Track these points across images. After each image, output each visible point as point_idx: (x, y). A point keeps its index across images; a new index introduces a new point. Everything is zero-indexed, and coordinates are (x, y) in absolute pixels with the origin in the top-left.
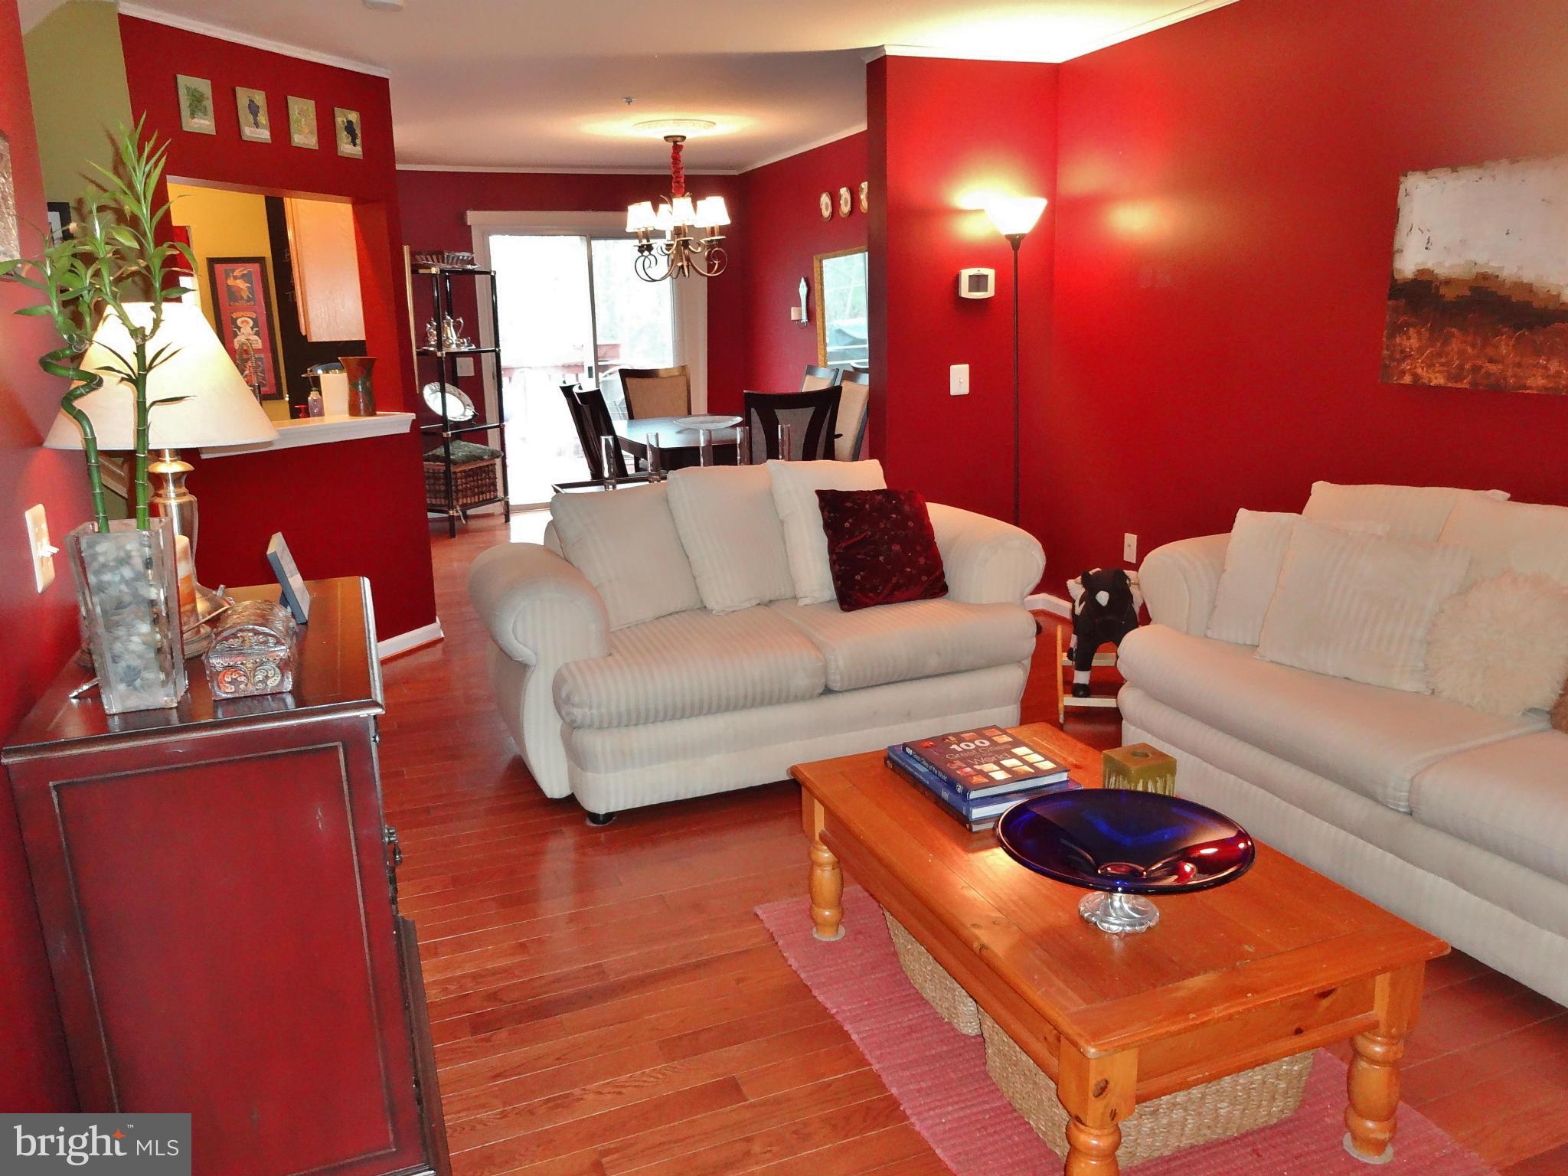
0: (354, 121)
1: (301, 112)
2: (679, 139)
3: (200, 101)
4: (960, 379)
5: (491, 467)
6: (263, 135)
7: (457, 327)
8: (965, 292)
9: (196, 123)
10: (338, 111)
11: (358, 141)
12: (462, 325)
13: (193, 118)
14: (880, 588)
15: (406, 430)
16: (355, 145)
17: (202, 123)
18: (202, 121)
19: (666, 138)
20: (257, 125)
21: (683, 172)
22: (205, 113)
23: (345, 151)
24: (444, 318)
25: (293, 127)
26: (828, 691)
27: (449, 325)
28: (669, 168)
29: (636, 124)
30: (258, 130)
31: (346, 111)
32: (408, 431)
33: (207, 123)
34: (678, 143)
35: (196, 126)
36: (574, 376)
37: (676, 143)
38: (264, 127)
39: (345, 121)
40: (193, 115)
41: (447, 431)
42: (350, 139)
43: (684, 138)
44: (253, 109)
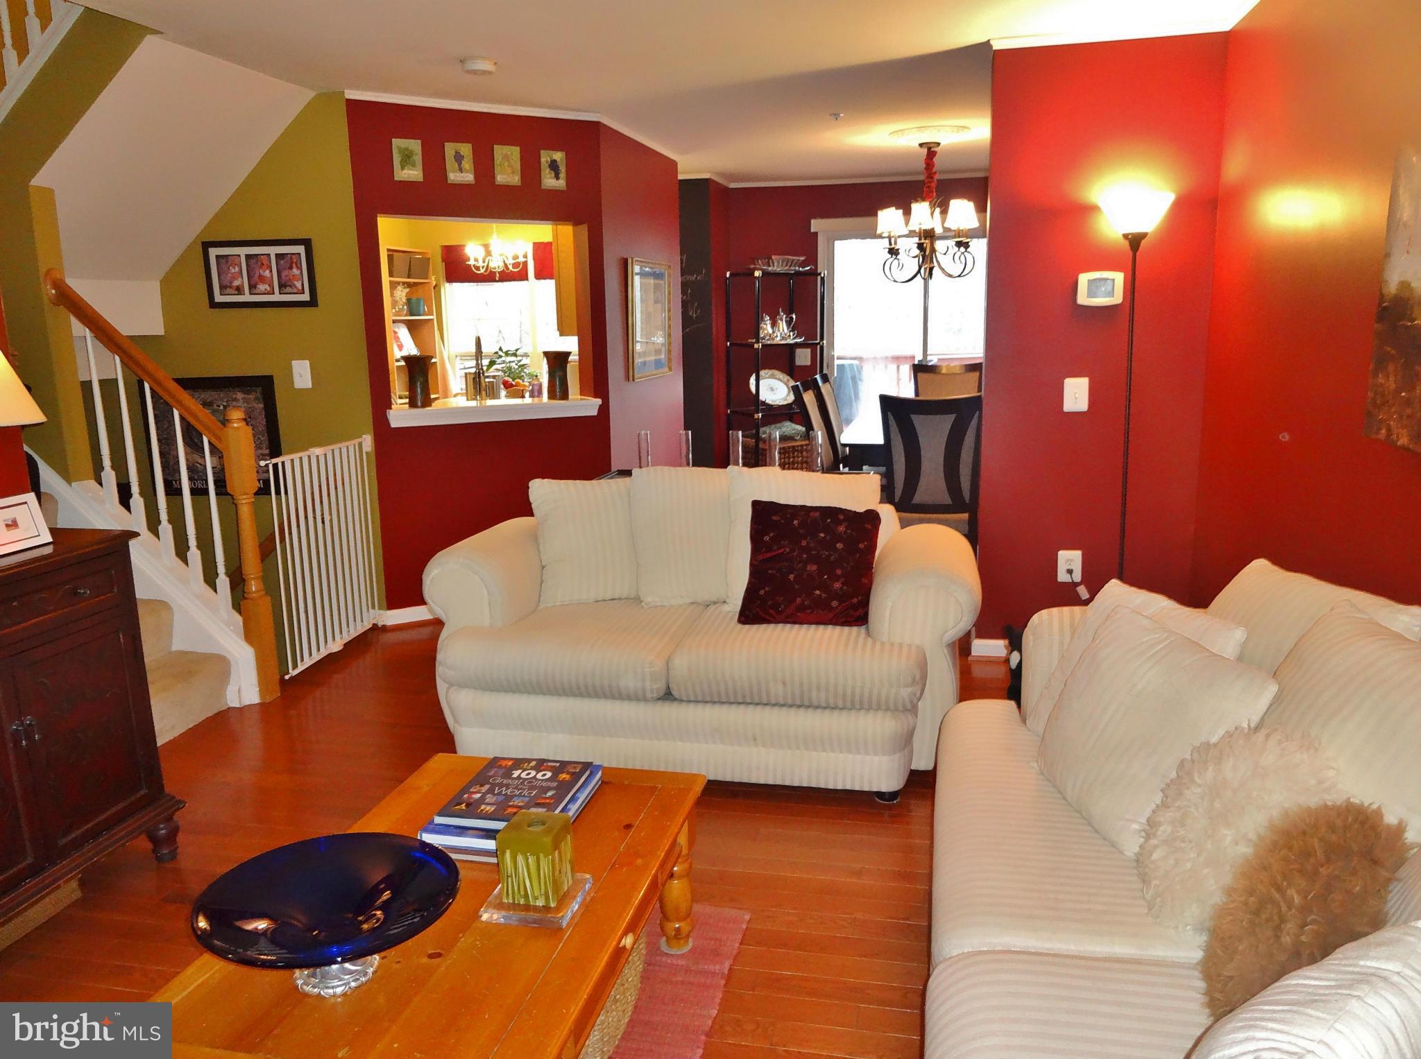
0: (558, 160)
1: (506, 157)
2: (932, 145)
3: (409, 157)
4: (1076, 393)
5: (805, 447)
6: (469, 177)
7: (789, 323)
8: (1083, 299)
9: (405, 174)
10: (543, 152)
11: (563, 175)
12: (794, 320)
13: (402, 170)
14: (782, 606)
15: (595, 413)
16: (557, 177)
17: (411, 173)
18: (411, 172)
19: (921, 145)
20: (461, 170)
21: (937, 177)
22: (414, 165)
23: (547, 184)
24: (778, 314)
25: (497, 169)
26: (668, 696)
27: (782, 320)
28: (922, 173)
29: (891, 133)
30: (463, 174)
31: (551, 152)
32: (596, 414)
33: (416, 173)
34: (932, 149)
35: (406, 176)
36: (895, 366)
37: (931, 150)
38: (467, 171)
39: (549, 160)
40: (403, 168)
41: (758, 413)
42: (553, 175)
43: (938, 144)
44: (459, 158)
